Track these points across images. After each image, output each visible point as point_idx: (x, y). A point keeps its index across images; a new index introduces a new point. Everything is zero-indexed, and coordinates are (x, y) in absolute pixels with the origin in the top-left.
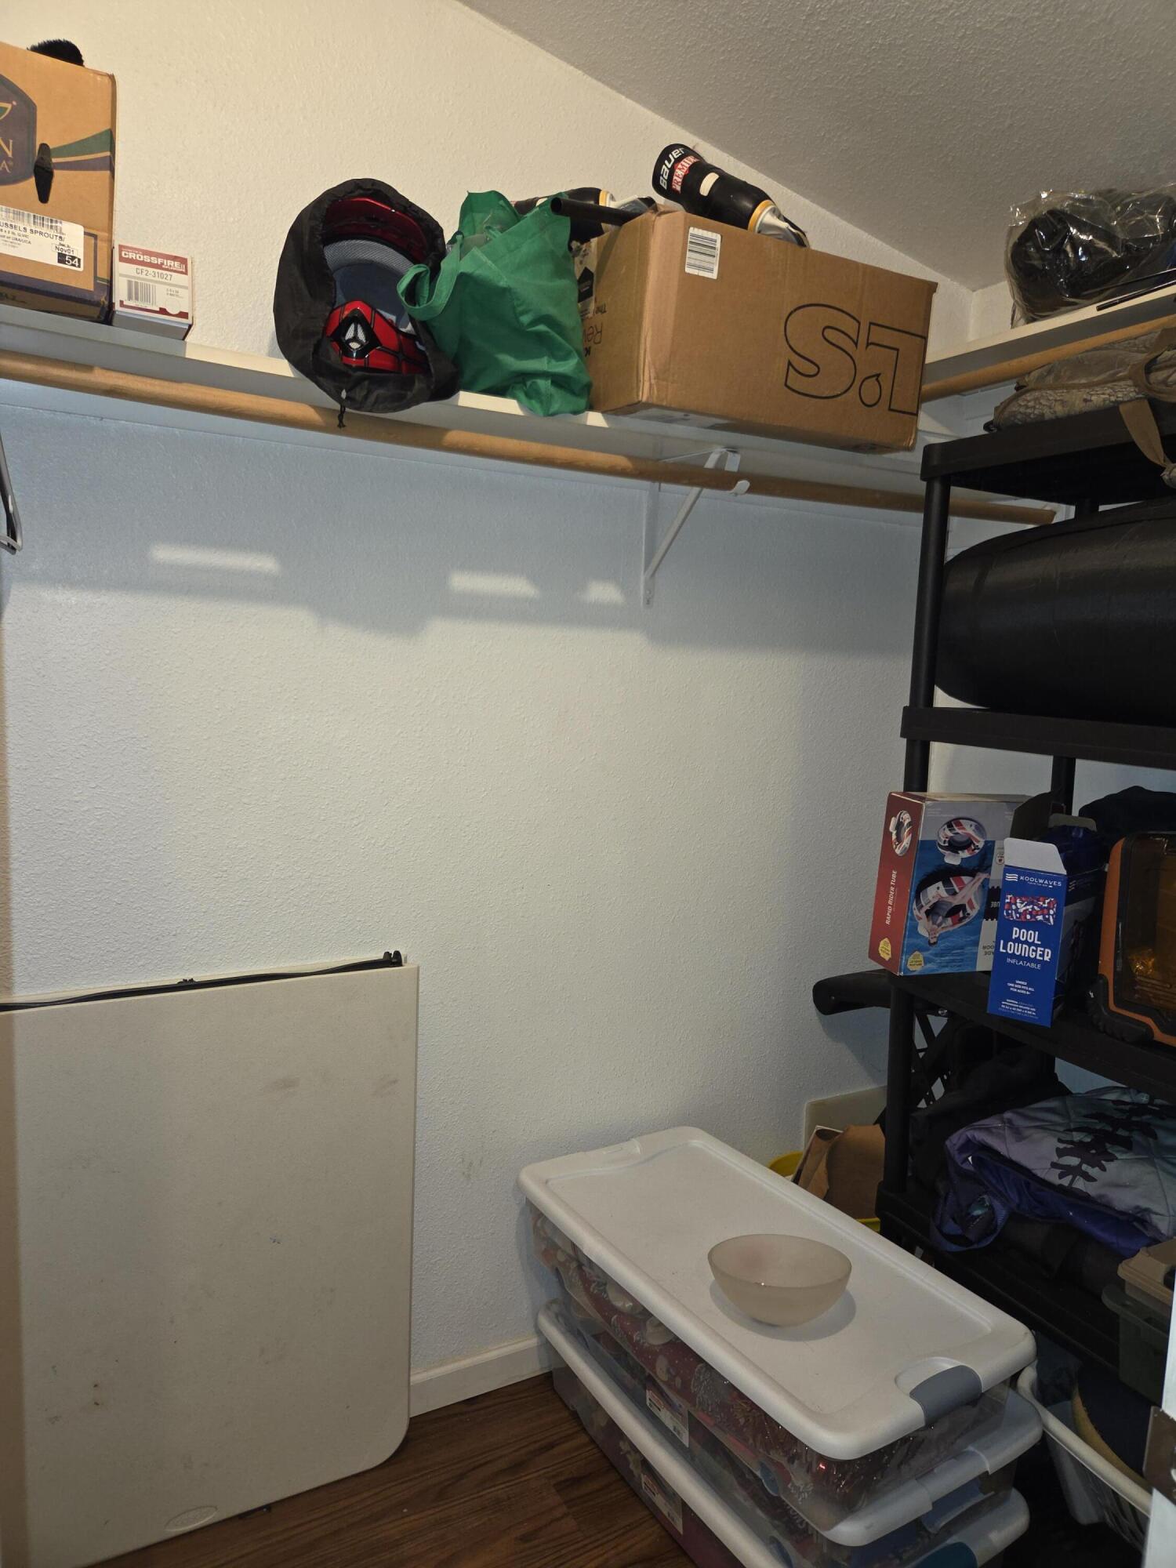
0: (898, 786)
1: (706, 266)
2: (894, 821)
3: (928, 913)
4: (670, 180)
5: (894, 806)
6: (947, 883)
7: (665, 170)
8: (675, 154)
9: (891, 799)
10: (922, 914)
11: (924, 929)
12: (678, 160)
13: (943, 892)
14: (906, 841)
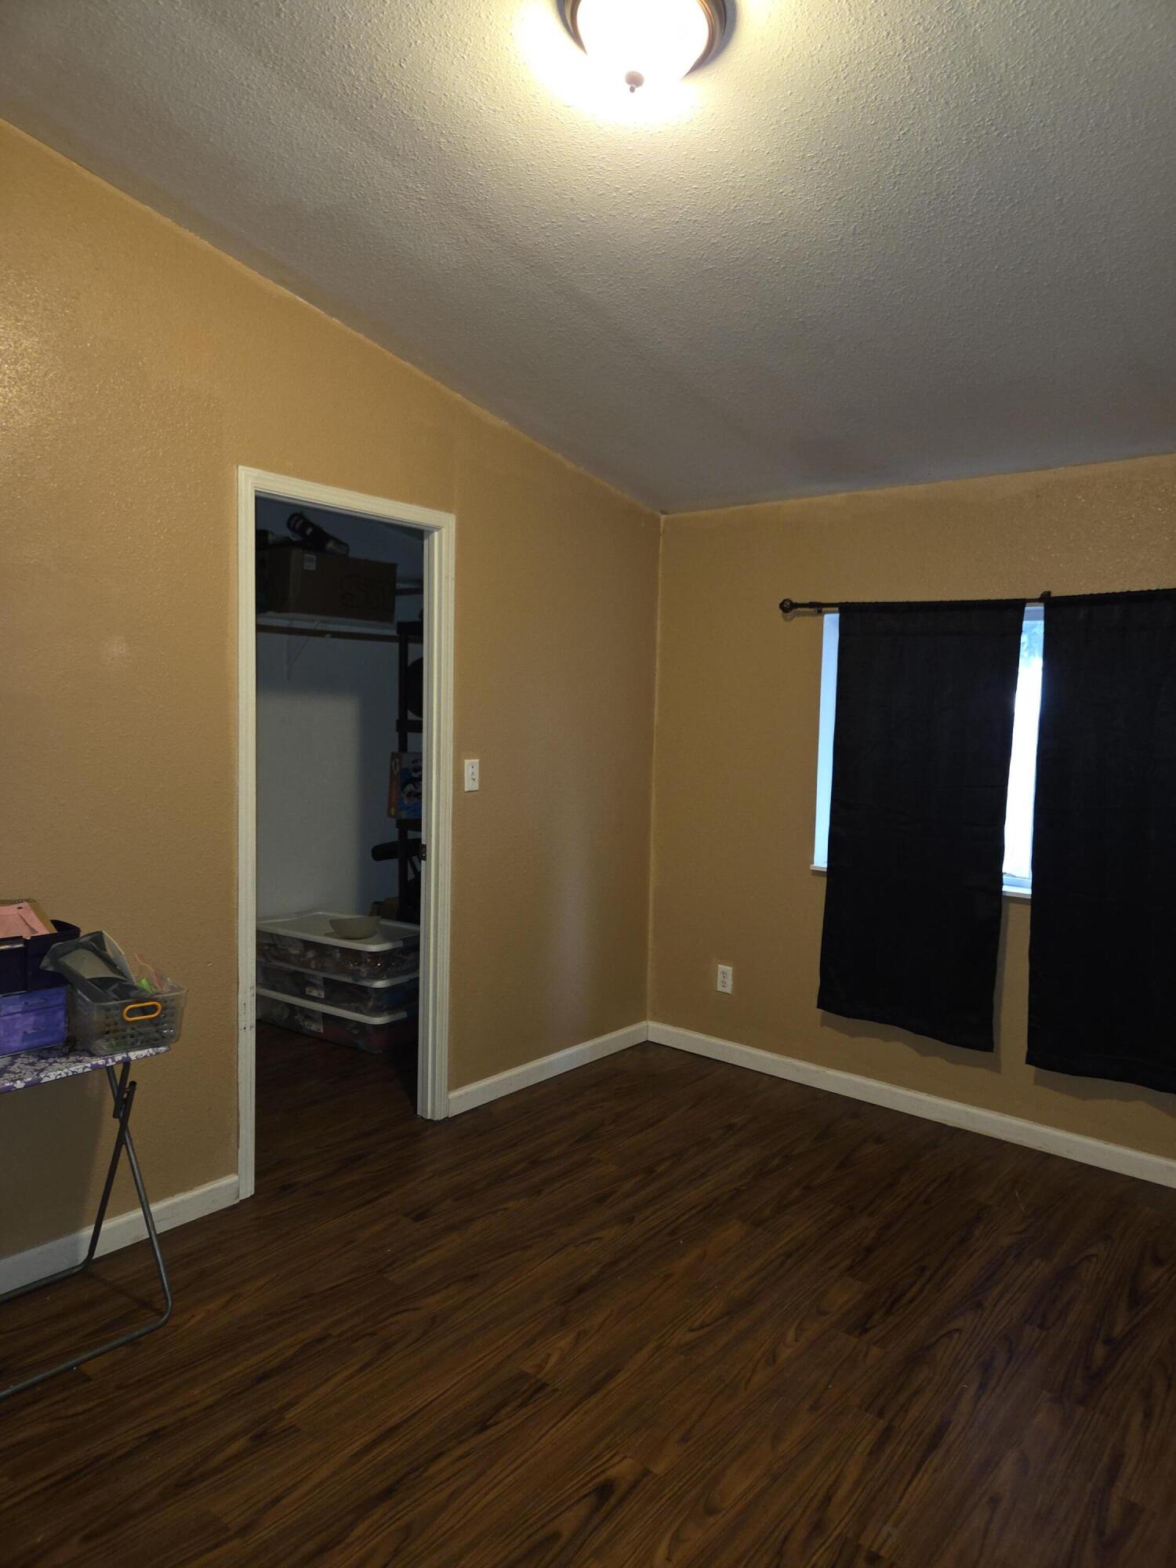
0: (396, 750)
1: (311, 566)
2: (393, 764)
3: (407, 796)
4: (295, 524)
5: (394, 756)
6: (414, 785)
7: (292, 522)
8: (295, 518)
9: (393, 754)
10: (405, 796)
11: (406, 802)
12: (297, 521)
13: (413, 788)
14: (398, 768)
